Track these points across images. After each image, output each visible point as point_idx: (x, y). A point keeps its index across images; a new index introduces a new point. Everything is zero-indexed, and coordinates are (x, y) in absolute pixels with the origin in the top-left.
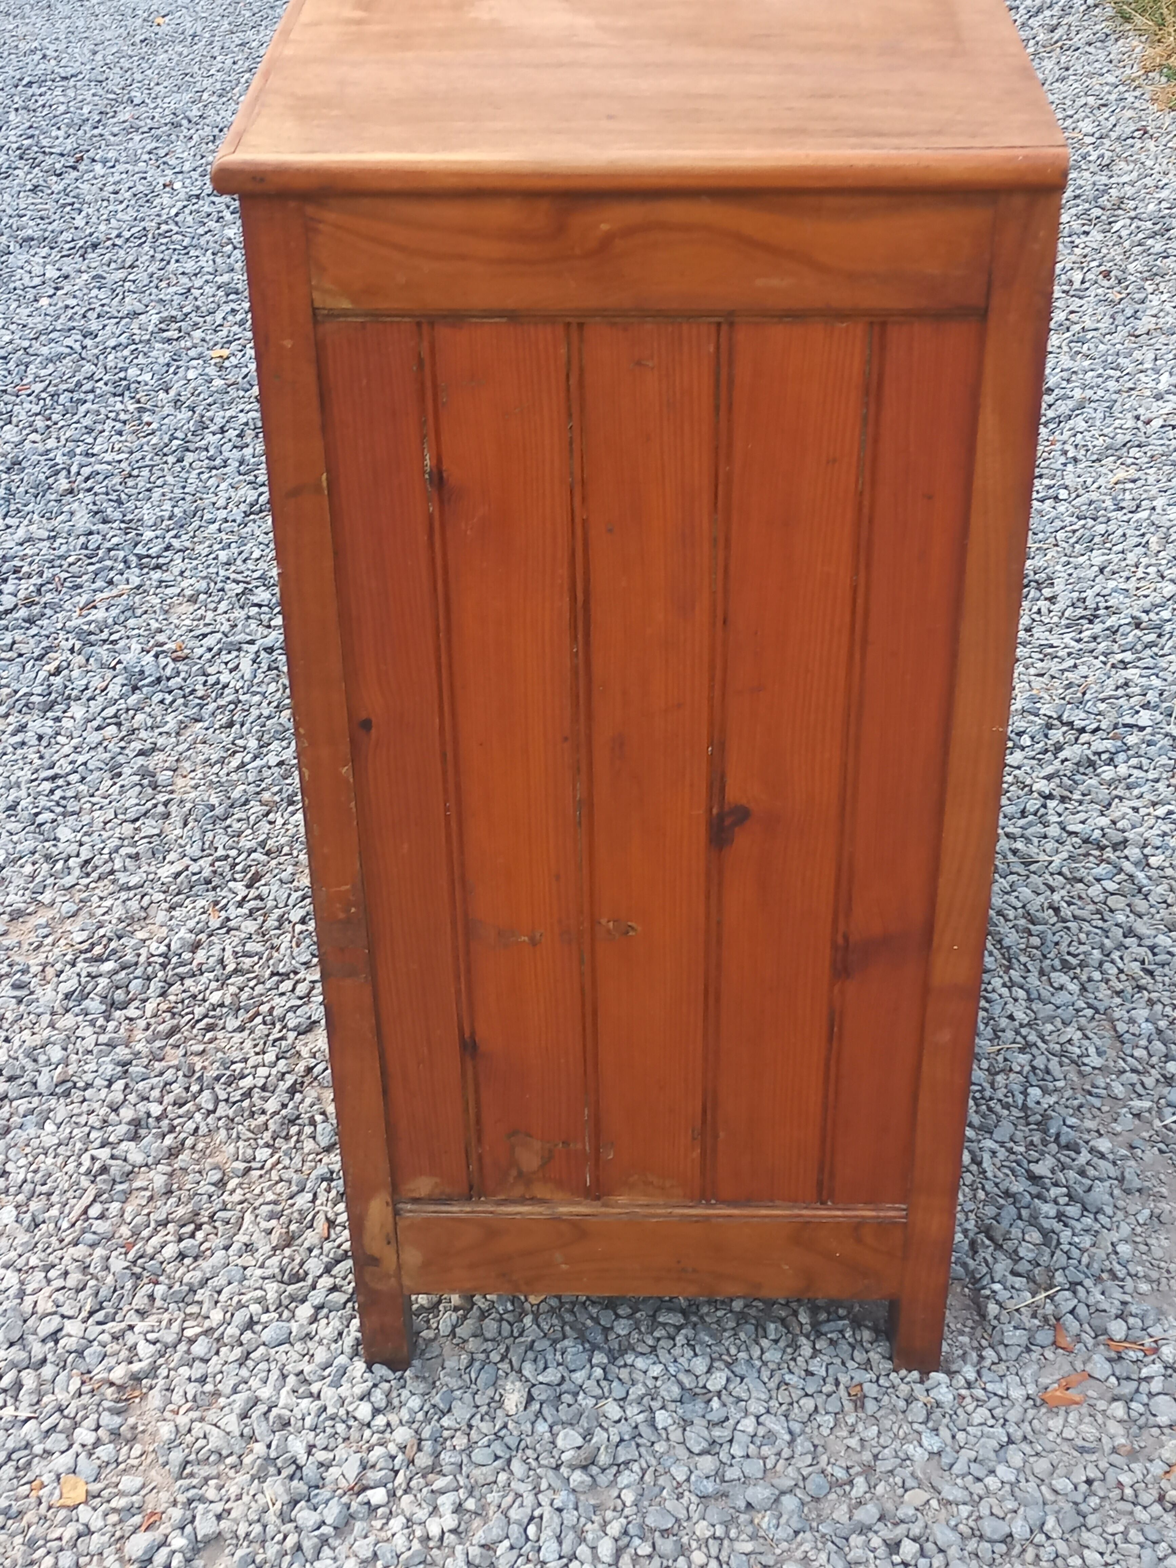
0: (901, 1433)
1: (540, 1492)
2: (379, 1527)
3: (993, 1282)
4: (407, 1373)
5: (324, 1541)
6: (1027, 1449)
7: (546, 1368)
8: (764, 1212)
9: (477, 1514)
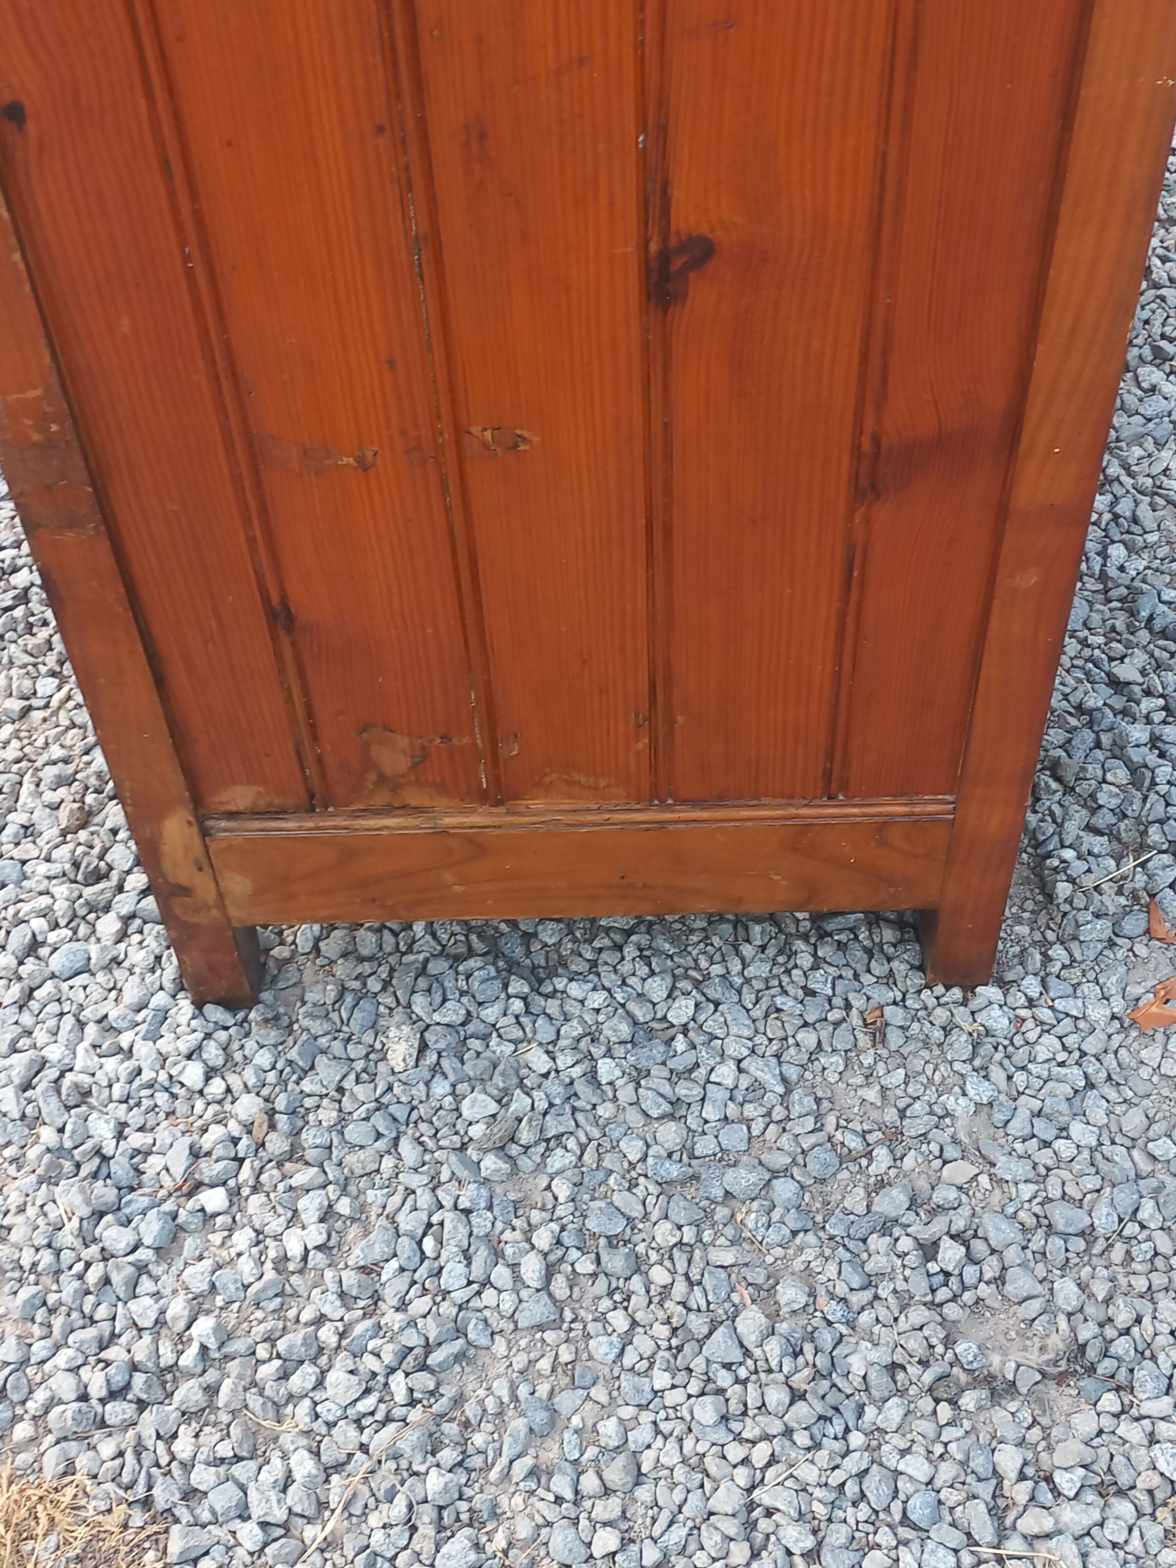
0: (937, 1078)
1: (440, 1184)
2: (218, 1243)
3: (1063, 847)
4: (252, 1015)
5: (142, 1269)
6: (1112, 1095)
7: (444, 1000)
8: (744, 813)
9: (353, 1220)
